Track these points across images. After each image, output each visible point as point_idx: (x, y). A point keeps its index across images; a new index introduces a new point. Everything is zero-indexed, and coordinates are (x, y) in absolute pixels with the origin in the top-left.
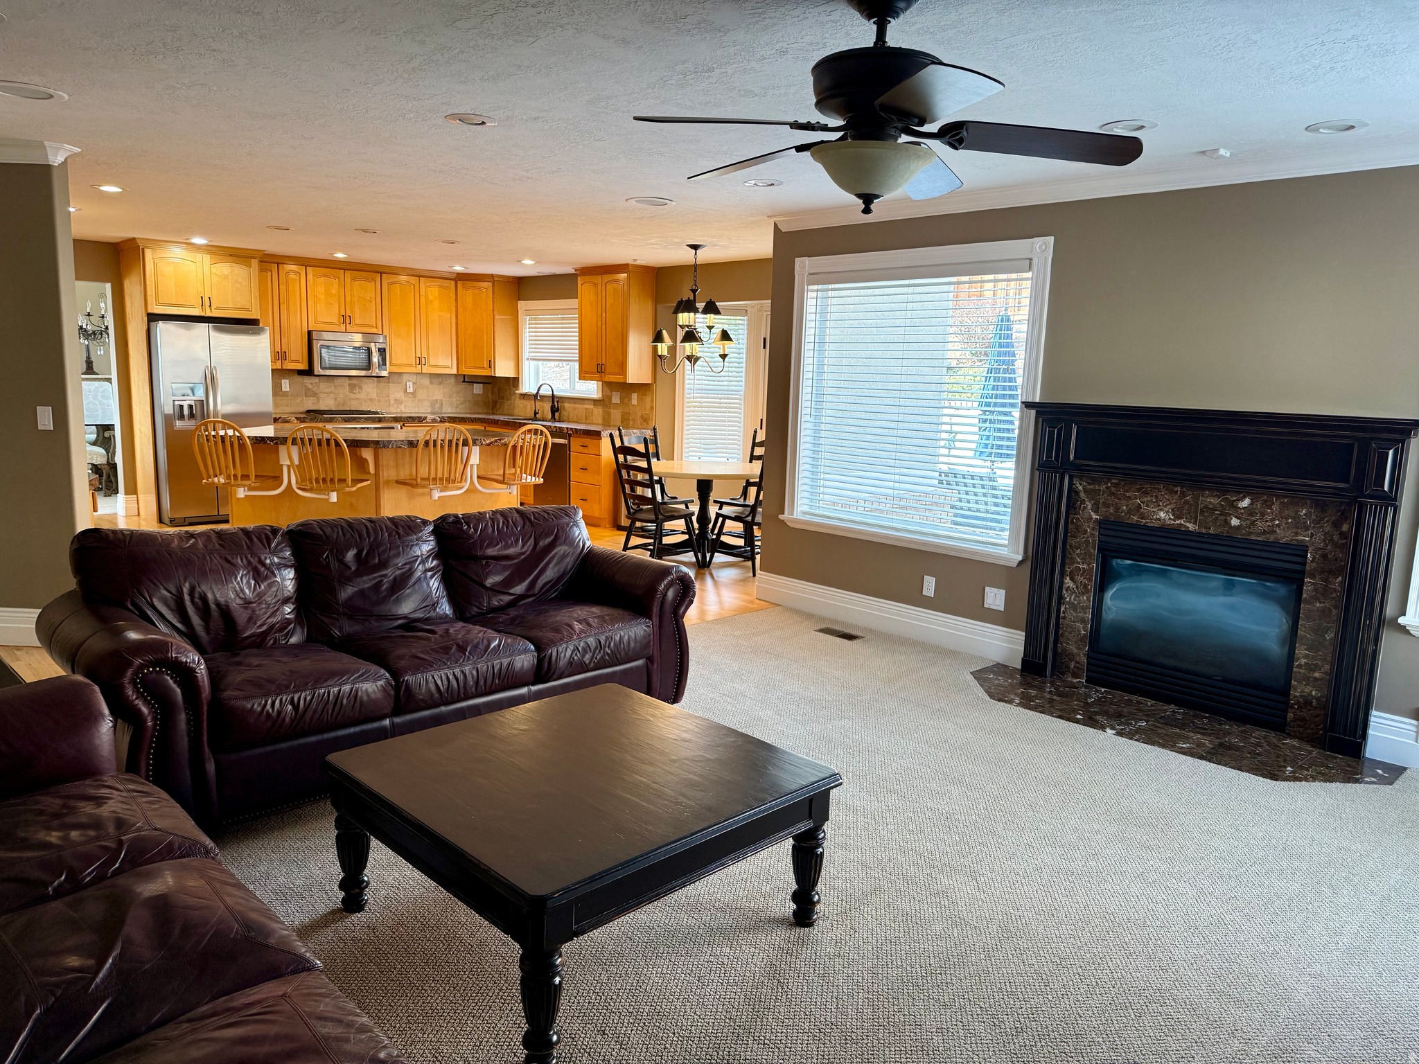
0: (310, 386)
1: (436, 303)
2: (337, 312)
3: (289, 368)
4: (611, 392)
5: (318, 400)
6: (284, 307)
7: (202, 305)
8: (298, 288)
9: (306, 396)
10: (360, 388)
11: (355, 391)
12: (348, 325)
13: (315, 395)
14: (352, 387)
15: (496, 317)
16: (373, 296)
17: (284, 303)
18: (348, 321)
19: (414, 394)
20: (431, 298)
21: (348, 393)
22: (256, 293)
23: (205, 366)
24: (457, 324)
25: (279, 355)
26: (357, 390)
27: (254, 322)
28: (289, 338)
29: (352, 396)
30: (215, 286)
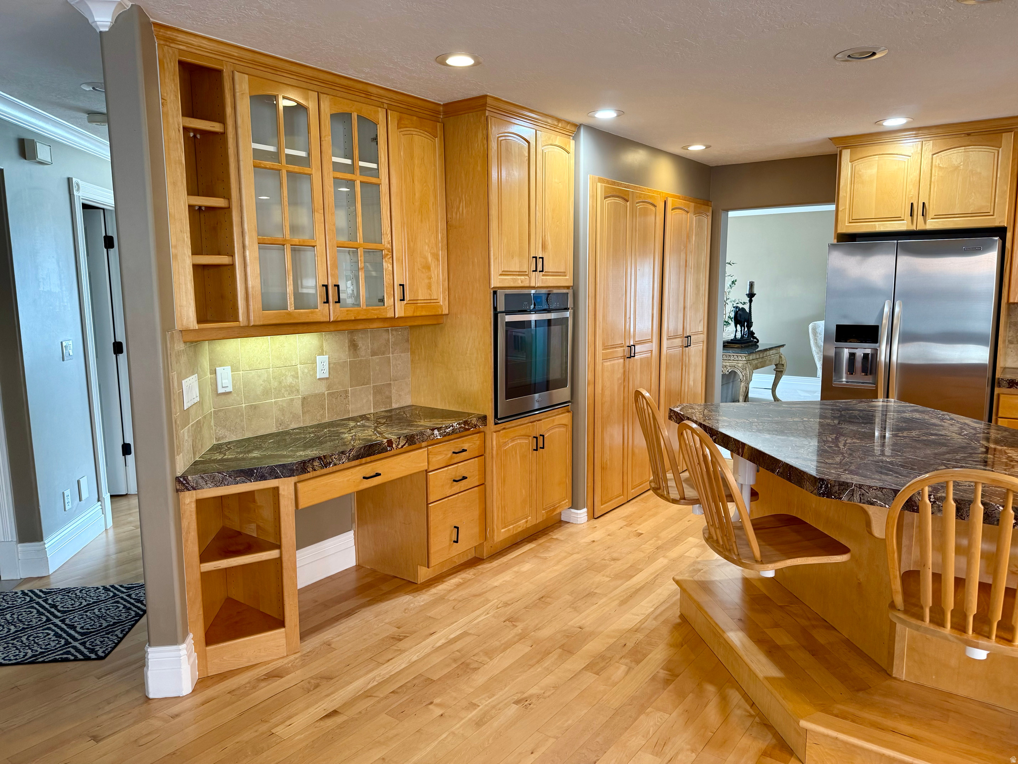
7: (912, 216)
22: (1003, 187)
27: (997, 232)
30: (936, 186)
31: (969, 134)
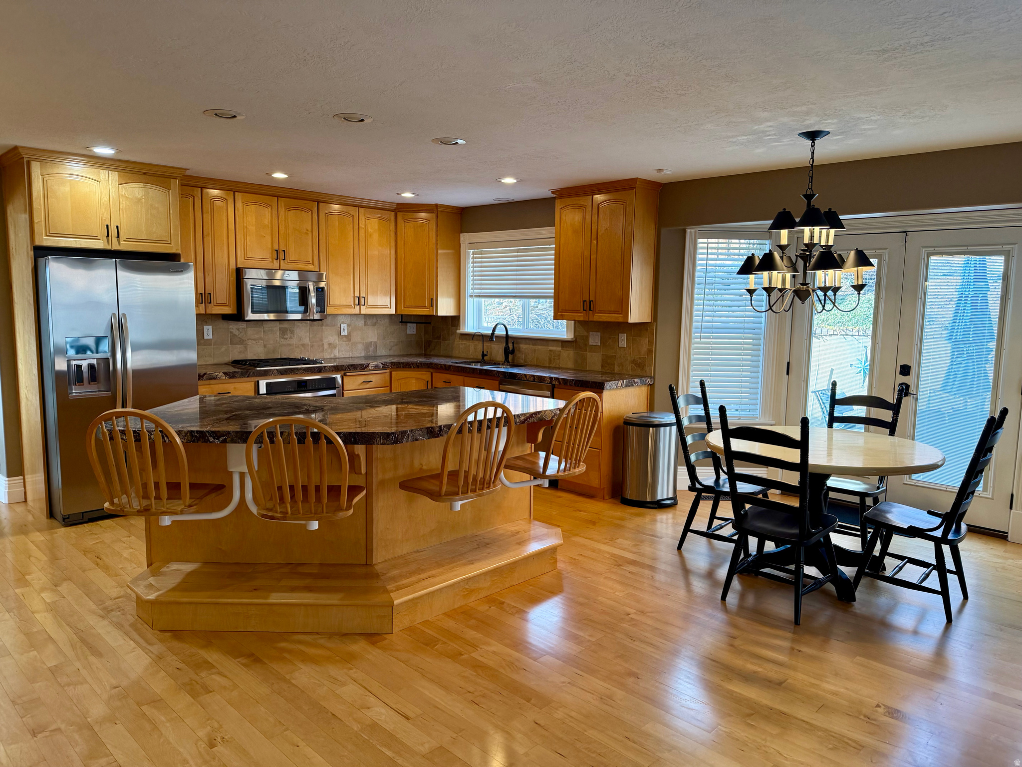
0: (237, 333)
1: (376, 236)
2: (270, 246)
3: (214, 312)
4: (588, 332)
5: (246, 347)
6: (208, 240)
7: (108, 236)
8: (225, 218)
9: (232, 343)
10: (292, 332)
11: (286, 336)
12: (282, 262)
13: (242, 342)
14: (283, 332)
15: (439, 251)
16: (310, 229)
17: (208, 235)
18: (282, 256)
19: (348, 337)
20: (370, 230)
21: (278, 339)
22: (176, 222)
23: (110, 313)
24: (396, 259)
25: (203, 297)
26: (288, 335)
27: (173, 257)
28: (214, 277)
29: (284, 342)
30: (125, 213)
31: (145, 174)
